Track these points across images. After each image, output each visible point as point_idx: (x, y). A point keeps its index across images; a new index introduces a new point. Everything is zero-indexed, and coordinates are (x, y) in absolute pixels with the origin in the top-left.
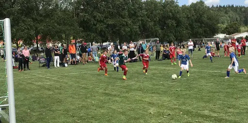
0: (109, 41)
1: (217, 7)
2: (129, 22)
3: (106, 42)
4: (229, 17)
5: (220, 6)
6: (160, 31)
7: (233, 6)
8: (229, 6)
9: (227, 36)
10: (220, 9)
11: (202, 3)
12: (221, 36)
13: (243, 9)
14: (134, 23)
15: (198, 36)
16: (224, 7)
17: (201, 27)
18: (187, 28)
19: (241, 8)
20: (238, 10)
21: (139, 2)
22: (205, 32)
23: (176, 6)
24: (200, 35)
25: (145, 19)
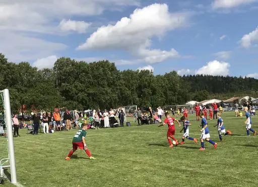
0: (90, 109)
2: (109, 91)
3: (87, 109)
5: (191, 76)
6: (137, 99)
7: (202, 75)
9: (198, 102)
11: (174, 73)
12: (193, 103)
13: (211, 79)
14: (113, 92)
15: (172, 104)
16: (194, 76)
17: (174, 95)
18: (161, 96)
20: (207, 79)
21: (117, 73)
22: (178, 99)
23: (151, 76)
24: (173, 102)
25: (123, 88)
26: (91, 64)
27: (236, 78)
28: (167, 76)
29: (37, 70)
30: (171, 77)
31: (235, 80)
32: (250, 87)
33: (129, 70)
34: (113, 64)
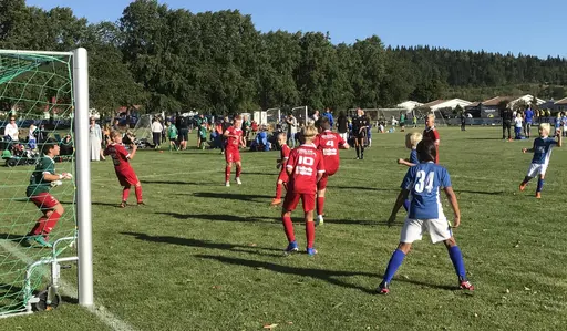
1: (398, 49)
2: (237, 74)
3: (188, 111)
4: (421, 68)
5: (404, 49)
6: (295, 92)
7: (427, 48)
8: (421, 49)
9: (421, 105)
10: (403, 53)
11: (375, 40)
12: (409, 105)
13: (447, 55)
14: (245, 75)
15: (369, 104)
16: (410, 49)
17: (373, 87)
18: (346, 89)
19: (442, 52)
20: (438, 57)
21: (255, 35)
22: (382, 96)
23: (325, 45)
24: (371, 102)
25: (267, 68)
26: (200, 15)
27: (499, 55)
28: (360, 46)
29: (87, 25)
30: (367, 48)
31: (497, 59)
32: (529, 77)
33: (279, 31)
34: (248, 18)
